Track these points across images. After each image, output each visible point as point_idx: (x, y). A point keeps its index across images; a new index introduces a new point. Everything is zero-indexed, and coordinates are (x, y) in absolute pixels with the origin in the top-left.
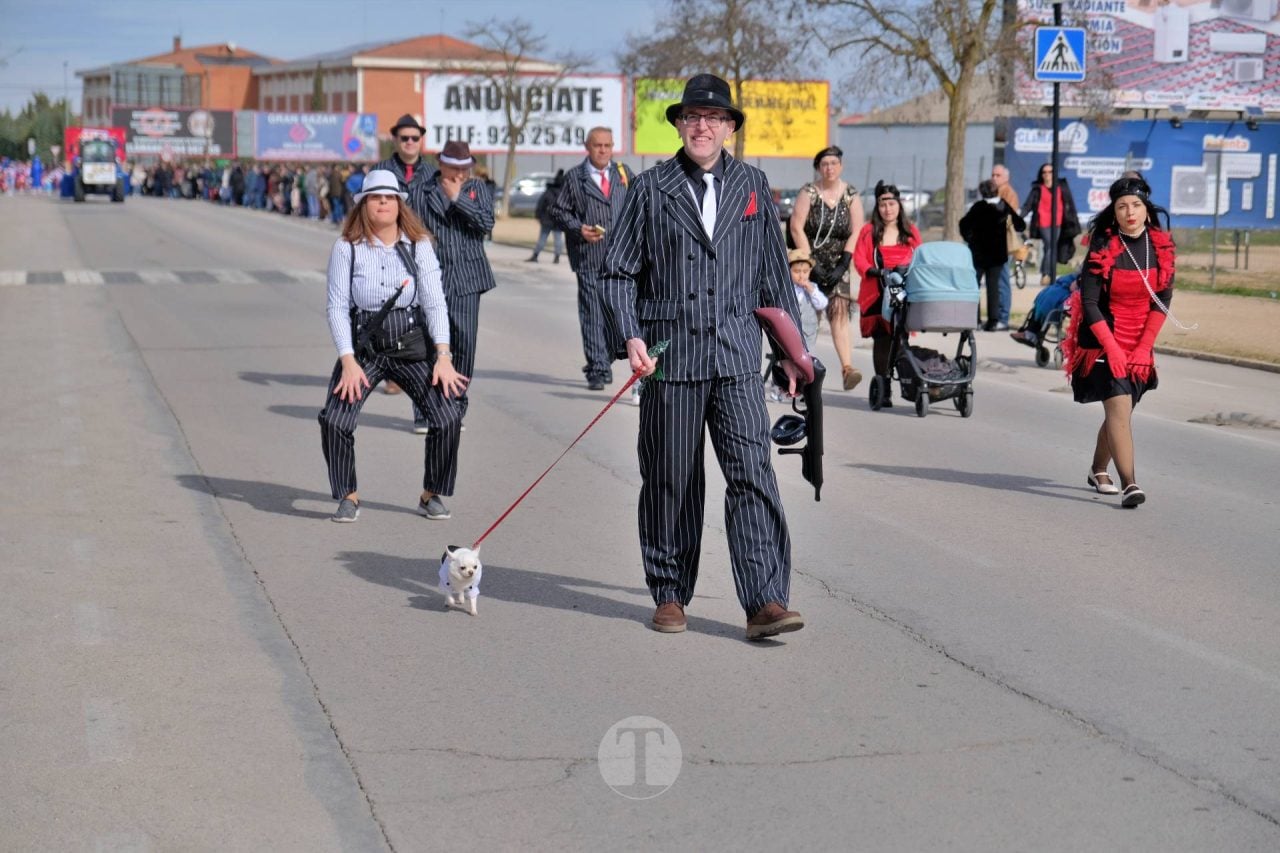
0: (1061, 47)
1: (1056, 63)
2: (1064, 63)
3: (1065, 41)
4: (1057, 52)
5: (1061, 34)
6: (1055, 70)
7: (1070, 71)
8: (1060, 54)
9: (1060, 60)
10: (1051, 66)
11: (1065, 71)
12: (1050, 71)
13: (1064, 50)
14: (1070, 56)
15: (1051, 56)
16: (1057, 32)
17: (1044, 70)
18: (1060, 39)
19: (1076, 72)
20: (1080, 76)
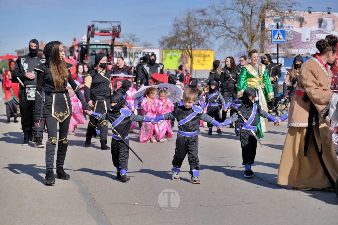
0: (279, 34)
1: (277, 39)
2: (280, 39)
3: (280, 33)
4: (278, 36)
5: (279, 31)
6: (277, 41)
7: (281, 41)
8: (279, 36)
9: (278, 38)
10: (276, 39)
11: (280, 41)
12: (276, 41)
13: (280, 35)
14: (281, 37)
15: (276, 37)
16: (278, 30)
17: (274, 41)
18: (279, 32)
19: (283, 41)
20: (284, 42)
